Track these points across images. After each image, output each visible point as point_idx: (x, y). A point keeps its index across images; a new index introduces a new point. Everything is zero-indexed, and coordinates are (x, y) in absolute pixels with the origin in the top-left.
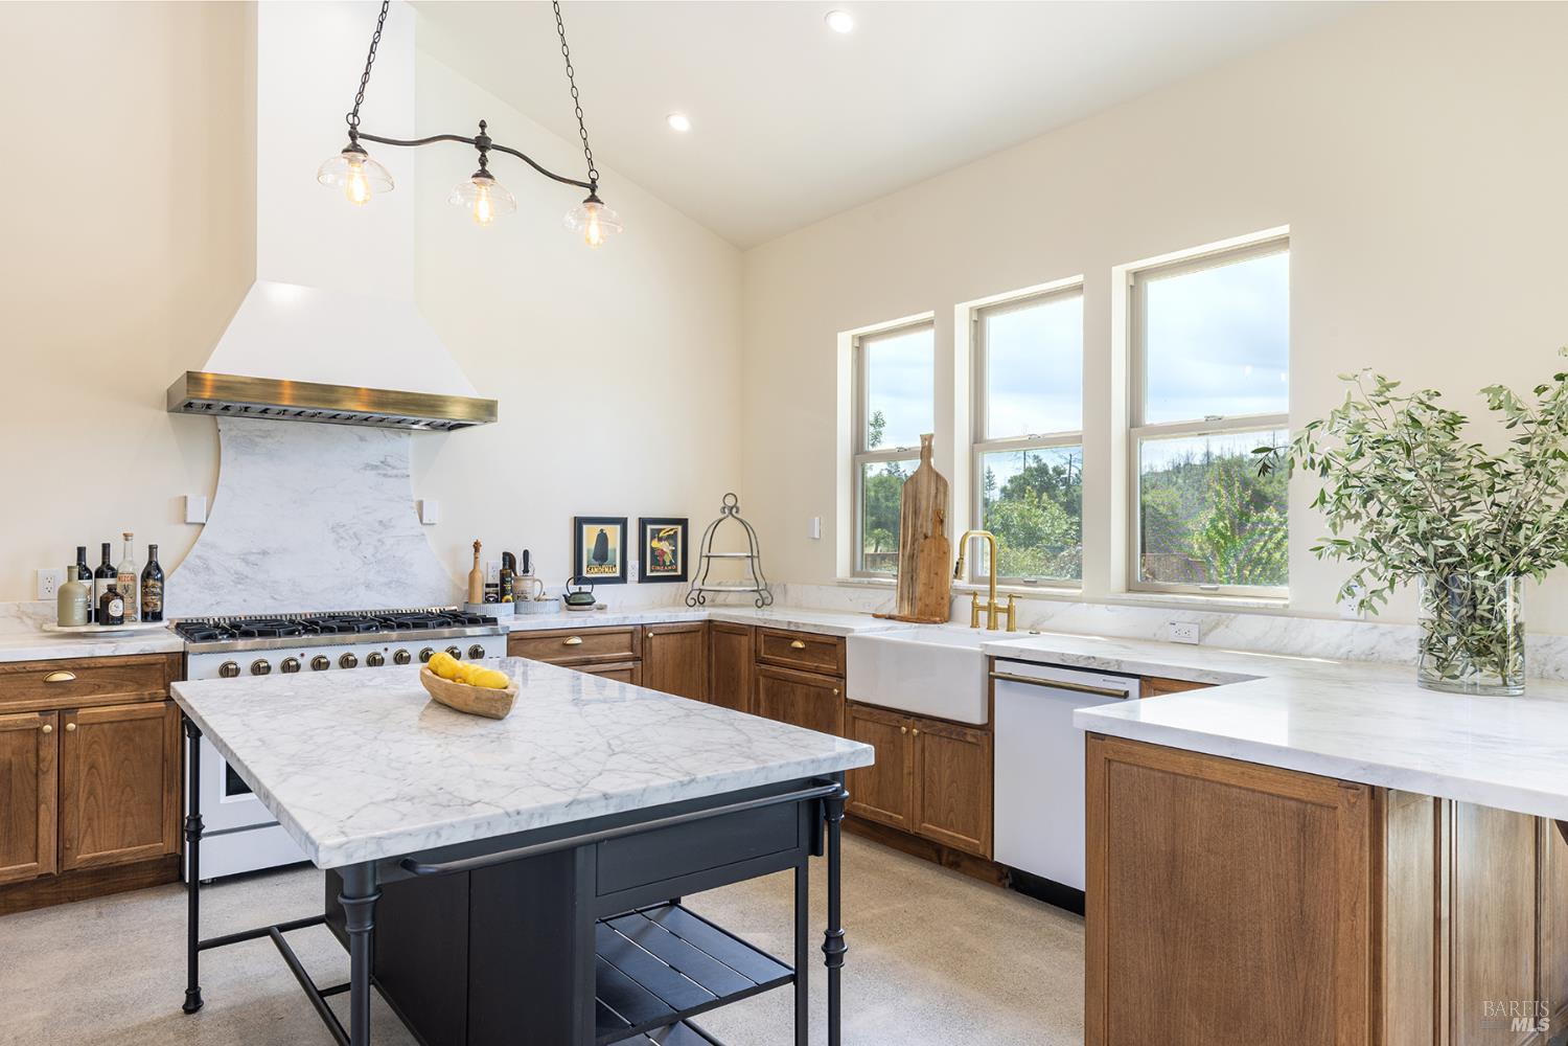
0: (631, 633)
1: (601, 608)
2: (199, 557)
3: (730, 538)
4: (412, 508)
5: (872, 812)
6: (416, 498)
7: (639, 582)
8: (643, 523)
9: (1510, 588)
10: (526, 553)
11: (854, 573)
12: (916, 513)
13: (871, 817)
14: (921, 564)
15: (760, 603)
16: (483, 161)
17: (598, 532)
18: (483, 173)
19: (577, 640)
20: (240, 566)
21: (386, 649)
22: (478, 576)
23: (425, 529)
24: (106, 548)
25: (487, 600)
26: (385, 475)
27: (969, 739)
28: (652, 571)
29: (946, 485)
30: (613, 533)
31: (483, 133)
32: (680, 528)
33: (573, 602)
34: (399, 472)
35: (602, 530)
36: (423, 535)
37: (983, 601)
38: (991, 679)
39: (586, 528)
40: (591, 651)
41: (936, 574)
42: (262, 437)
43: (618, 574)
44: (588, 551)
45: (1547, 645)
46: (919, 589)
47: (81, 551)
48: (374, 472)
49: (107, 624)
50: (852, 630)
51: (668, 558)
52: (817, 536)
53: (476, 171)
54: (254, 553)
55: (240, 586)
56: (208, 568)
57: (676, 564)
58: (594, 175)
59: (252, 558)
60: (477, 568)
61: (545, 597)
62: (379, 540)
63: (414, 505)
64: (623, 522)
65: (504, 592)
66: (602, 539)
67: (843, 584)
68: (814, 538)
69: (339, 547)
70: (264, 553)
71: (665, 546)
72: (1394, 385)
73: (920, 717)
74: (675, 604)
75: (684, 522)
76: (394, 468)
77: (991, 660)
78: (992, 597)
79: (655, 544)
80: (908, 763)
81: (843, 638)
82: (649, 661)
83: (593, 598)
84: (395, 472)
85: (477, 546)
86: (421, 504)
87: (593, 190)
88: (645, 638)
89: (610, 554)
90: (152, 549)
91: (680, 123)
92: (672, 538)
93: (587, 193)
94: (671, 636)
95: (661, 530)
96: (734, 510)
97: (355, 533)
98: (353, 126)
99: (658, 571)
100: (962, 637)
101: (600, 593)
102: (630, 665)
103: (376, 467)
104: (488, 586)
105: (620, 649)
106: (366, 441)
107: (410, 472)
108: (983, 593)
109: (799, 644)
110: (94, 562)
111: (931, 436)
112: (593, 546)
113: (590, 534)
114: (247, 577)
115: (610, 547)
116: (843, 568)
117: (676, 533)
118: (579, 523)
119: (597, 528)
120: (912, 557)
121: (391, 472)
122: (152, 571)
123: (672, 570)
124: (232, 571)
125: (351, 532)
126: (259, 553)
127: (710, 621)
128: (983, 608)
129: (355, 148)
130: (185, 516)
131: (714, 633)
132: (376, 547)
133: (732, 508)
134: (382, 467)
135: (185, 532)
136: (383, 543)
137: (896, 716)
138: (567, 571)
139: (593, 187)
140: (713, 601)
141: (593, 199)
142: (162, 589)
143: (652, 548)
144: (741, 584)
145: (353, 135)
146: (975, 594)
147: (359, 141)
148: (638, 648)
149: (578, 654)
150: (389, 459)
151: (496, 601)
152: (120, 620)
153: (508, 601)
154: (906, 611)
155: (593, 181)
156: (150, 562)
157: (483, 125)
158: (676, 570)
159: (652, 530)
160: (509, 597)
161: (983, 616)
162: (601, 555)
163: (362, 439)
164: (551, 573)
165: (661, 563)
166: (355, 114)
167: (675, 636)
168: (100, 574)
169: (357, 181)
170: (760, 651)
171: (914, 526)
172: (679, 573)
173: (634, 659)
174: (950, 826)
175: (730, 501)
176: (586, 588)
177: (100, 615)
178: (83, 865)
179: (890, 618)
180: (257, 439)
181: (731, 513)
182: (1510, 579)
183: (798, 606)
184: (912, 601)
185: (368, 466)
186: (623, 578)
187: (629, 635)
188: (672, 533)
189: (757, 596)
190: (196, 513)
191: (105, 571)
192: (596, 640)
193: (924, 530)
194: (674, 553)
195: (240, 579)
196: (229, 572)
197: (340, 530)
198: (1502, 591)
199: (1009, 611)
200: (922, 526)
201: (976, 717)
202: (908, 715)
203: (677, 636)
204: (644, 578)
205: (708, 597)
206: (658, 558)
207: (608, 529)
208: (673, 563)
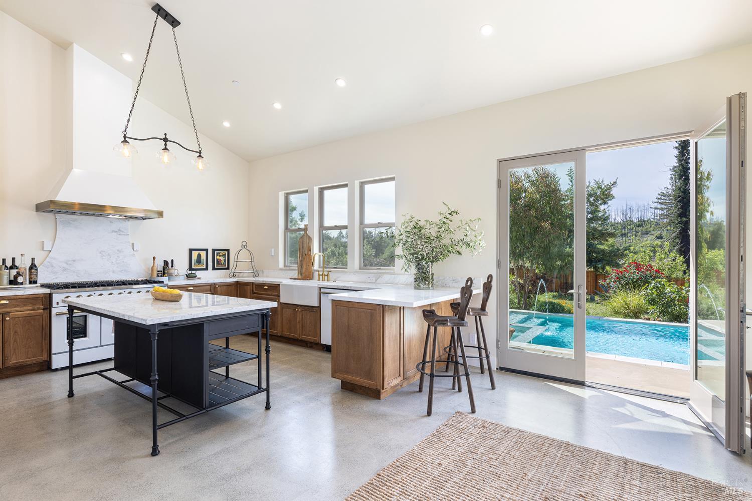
0: (210, 286)
1: (199, 278)
2: (49, 262)
3: (244, 256)
5: (288, 335)
6: (131, 242)
7: (212, 270)
8: (214, 250)
9: (430, 266)
10: (172, 261)
11: (285, 266)
12: (303, 247)
13: (287, 336)
14: (304, 262)
15: (254, 276)
16: (166, 145)
18: (166, 149)
19: (192, 288)
20: (65, 265)
21: (125, 291)
22: (155, 268)
23: (135, 253)
24: (13, 259)
25: (158, 276)
27: (315, 311)
28: (217, 266)
29: (311, 240)
30: (203, 254)
31: (165, 137)
32: (227, 252)
33: (189, 277)
34: (125, 233)
35: (199, 253)
36: (134, 254)
37: (321, 273)
38: (320, 293)
39: (193, 252)
42: (73, 221)
44: (194, 260)
45: (444, 279)
46: (304, 270)
47: (4, 260)
48: (115, 234)
49: (17, 285)
50: (282, 282)
51: (223, 262)
52: (273, 255)
53: (163, 148)
55: (65, 272)
56: (52, 266)
58: (200, 149)
59: (70, 262)
60: (154, 266)
61: (179, 275)
63: (131, 245)
64: (207, 250)
65: (164, 273)
66: (199, 256)
67: (281, 269)
69: (102, 259)
70: (74, 261)
71: (222, 258)
72: (414, 217)
73: (301, 306)
74: (225, 277)
75: (228, 250)
76: (123, 232)
77: (320, 288)
78: (323, 272)
79: (218, 257)
80: (298, 319)
81: (279, 285)
83: (196, 275)
84: (123, 233)
85: (154, 258)
86: (133, 244)
87: (200, 154)
88: (215, 287)
89: (202, 261)
90: (33, 259)
91: (226, 124)
93: (198, 154)
94: (224, 287)
95: (220, 253)
97: (109, 254)
98: (125, 135)
99: (219, 266)
100: (314, 283)
101: (199, 274)
103: (116, 232)
104: (158, 271)
105: (206, 291)
106: (113, 223)
107: (129, 233)
109: (266, 287)
110: (9, 263)
111: (307, 225)
112: (196, 258)
113: (195, 255)
114: (67, 269)
115: (202, 258)
116: (281, 265)
117: (225, 254)
118: (191, 251)
119: (197, 252)
120: (302, 261)
121: (121, 233)
122: (33, 267)
123: (224, 266)
124: (62, 267)
125: (107, 253)
126: (72, 261)
127: (237, 282)
128: (321, 275)
129: (125, 141)
130: (43, 247)
131: (239, 285)
132: (116, 259)
133: (245, 246)
134: (119, 232)
135: (43, 254)
136: (119, 257)
137: (294, 306)
138: (187, 266)
139: (200, 152)
141: (200, 156)
142: (37, 273)
143: (217, 259)
144: (248, 270)
145: (125, 137)
146: (319, 271)
147: (127, 139)
148: (213, 290)
150: (122, 229)
151: (161, 276)
152: (22, 284)
154: (300, 277)
155: (200, 151)
156: (32, 264)
157: (165, 135)
159: (217, 253)
160: (166, 275)
161: (321, 277)
162: (199, 261)
163: (111, 222)
164: (181, 267)
165: (220, 264)
166: (125, 131)
168: (11, 268)
169: (126, 150)
170: (254, 290)
171: (302, 252)
172: (226, 267)
174: (310, 336)
175: (244, 244)
176: (194, 272)
177: (13, 282)
178: (12, 365)
179: (295, 279)
180: (71, 222)
182: (430, 263)
183: (267, 277)
184: (301, 275)
185: (113, 231)
186: (207, 269)
187: (209, 287)
189: (253, 274)
190: (47, 247)
191: (13, 267)
192: (198, 288)
194: (225, 260)
195: (65, 270)
196: (60, 267)
197: (103, 253)
198: (428, 266)
199: (328, 276)
201: (316, 305)
202: (298, 305)
203: (226, 287)
204: (214, 269)
205: (237, 274)
206: (219, 262)
207: (201, 252)
208: (224, 264)
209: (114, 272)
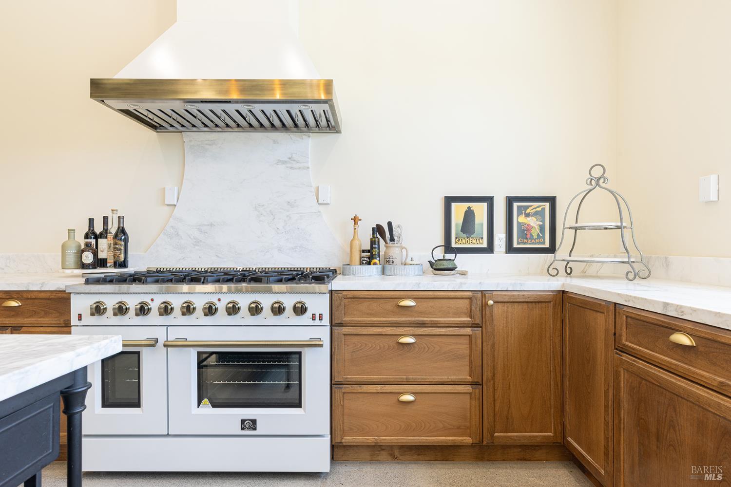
0: (471, 299)
1: (463, 274)
2: (173, 227)
4: (311, 192)
6: (314, 185)
7: (506, 253)
8: (510, 201)
10: (390, 224)
15: (631, 276)
17: (465, 209)
19: (411, 303)
20: (197, 233)
21: (219, 300)
22: (356, 243)
23: (321, 208)
24: (105, 219)
25: (361, 263)
26: (291, 168)
28: (518, 243)
30: (480, 210)
32: (547, 205)
33: (437, 267)
34: (301, 165)
35: (469, 208)
36: (319, 212)
39: (454, 205)
40: (421, 313)
42: (210, 145)
43: (485, 245)
44: (456, 225)
47: (91, 221)
48: (284, 166)
51: (535, 232)
54: (205, 225)
55: (197, 247)
56: (178, 235)
57: (544, 237)
59: (204, 228)
60: (356, 237)
61: (412, 262)
62: (287, 216)
63: (312, 189)
64: (489, 200)
65: (373, 257)
66: (469, 216)
68: (709, 203)
69: (259, 221)
70: (211, 225)
71: (533, 222)
75: (552, 200)
76: (298, 162)
79: (522, 219)
82: (489, 330)
83: (455, 265)
84: (298, 165)
85: (355, 220)
86: (317, 189)
88: (484, 306)
90: (120, 219)
92: (540, 214)
94: (516, 305)
95: (528, 207)
96: (602, 180)
97: (271, 211)
99: (525, 243)
101: (461, 260)
102: (468, 331)
103: (284, 162)
104: (364, 251)
105: (457, 314)
106: (278, 143)
107: (310, 166)
112: (461, 221)
113: (458, 211)
114: (201, 241)
117: (544, 209)
118: (449, 201)
119: (464, 206)
121: (295, 165)
123: (540, 243)
124: (192, 237)
125: (268, 210)
126: (208, 225)
127: (563, 292)
130: (164, 200)
131: (567, 305)
132: (285, 221)
133: (600, 178)
134: (290, 162)
136: (290, 218)
138: (440, 241)
140: (583, 272)
142: (126, 245)
143: (518, 223)
144: (615, 256)
148: (478, 315)
149: (412, 316)
150: (294, 156)
151: (369, 263)
153: (375, 264)
156: (120, 229)
158: (544, 243)
159: (518, 207)
160: (377, 261)
163: (275, 142)
164: (416, 242)
165: (529, 236)
167: (520, 306)
168: (101, 236)
170: (621, 335)
172: (548, 245)
173: (474, 325)
175: (597, 172)
176: (452, 256)
181: (598, 184)
185: (279, 162)
186: (490, 249)
187: (467, 301)
188: (539, 209)
189: (627, 268)
190: (171, 197)
191: (104, 234)
192: (431, 303)
194: (542, 228)
195: (197, 242)
196: (190, 237)
197: (261, 209)
203: (525, 305)
204: (510, 249)
205: (577, 268)
206: (525, 232)
207: (475, 206)
208: (541, 237)
209: (280, 250)
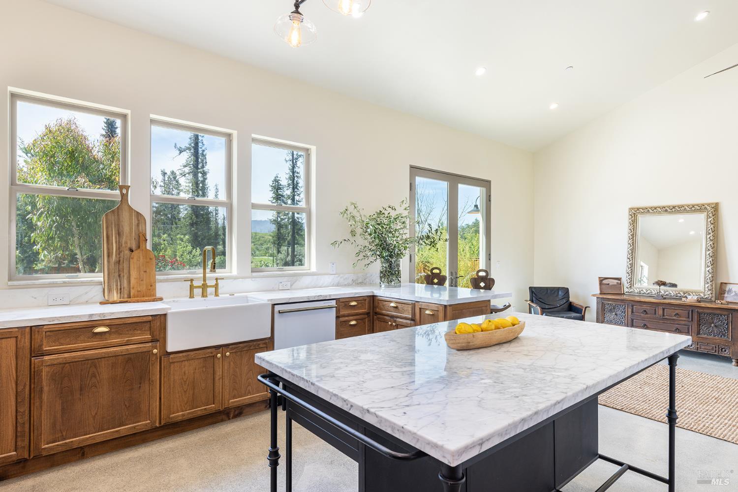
27: (261, 346)
29: (144, 219)
38: (273, 315)
41: (146, 272)
77: (273, 306)
78: (205, 280)
108: (198, 279)
109: (101, 330)
128: (198, 287)
137: (209, 350)
146: (192, 280)
154: (115, 298)
161: (197, 291)
170: (40, 346)
174: (248, 394)
193: (129, 245)
199: (216, 286)
200: (126, 243)
202: (217, 347)
